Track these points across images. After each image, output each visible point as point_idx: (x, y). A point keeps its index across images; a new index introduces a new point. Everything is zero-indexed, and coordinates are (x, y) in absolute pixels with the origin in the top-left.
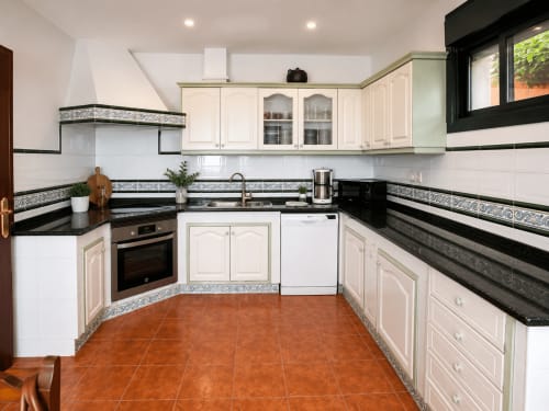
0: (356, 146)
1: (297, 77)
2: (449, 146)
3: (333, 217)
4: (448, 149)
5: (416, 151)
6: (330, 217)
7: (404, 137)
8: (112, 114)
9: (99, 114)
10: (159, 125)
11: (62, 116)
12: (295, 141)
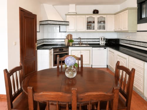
0: (113, 30)
1: (96, 12)
2: (138, 30)
3: (106, 48)
4: (138, 31)
5: (129, 32)
6: (105, 48)
7: (126, 28)
8: (52, 23)
9: (49, 22)
10: (60, 25)
11: (40, 23)
12: (95, 29)
